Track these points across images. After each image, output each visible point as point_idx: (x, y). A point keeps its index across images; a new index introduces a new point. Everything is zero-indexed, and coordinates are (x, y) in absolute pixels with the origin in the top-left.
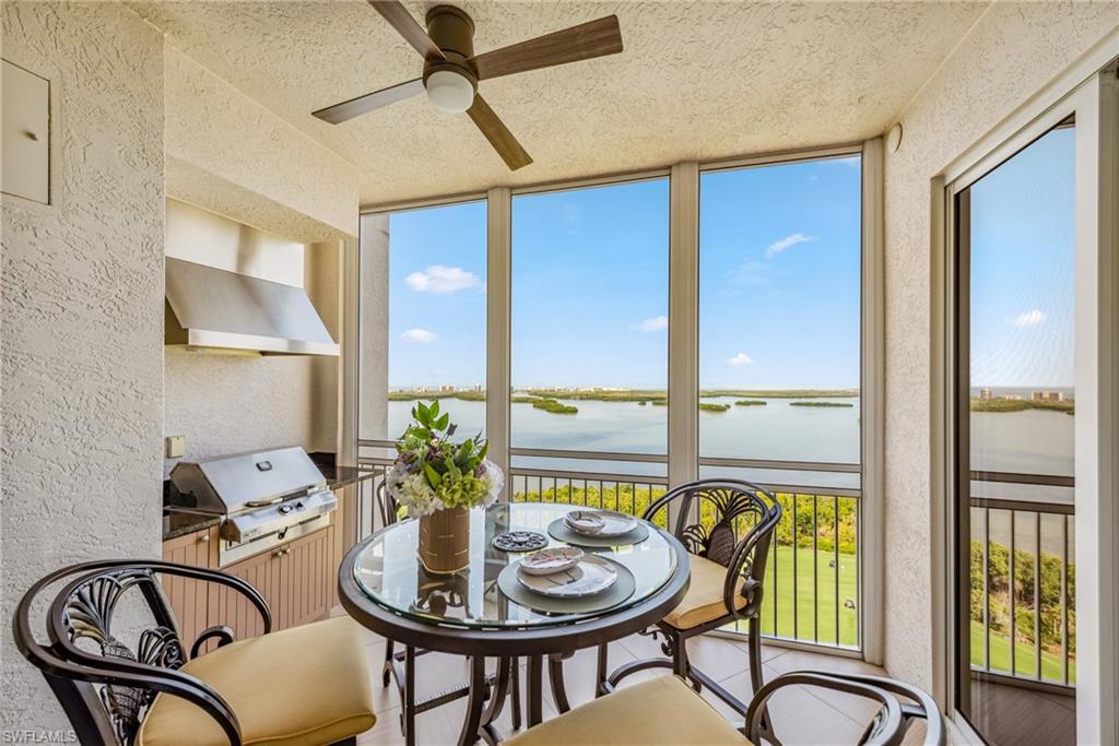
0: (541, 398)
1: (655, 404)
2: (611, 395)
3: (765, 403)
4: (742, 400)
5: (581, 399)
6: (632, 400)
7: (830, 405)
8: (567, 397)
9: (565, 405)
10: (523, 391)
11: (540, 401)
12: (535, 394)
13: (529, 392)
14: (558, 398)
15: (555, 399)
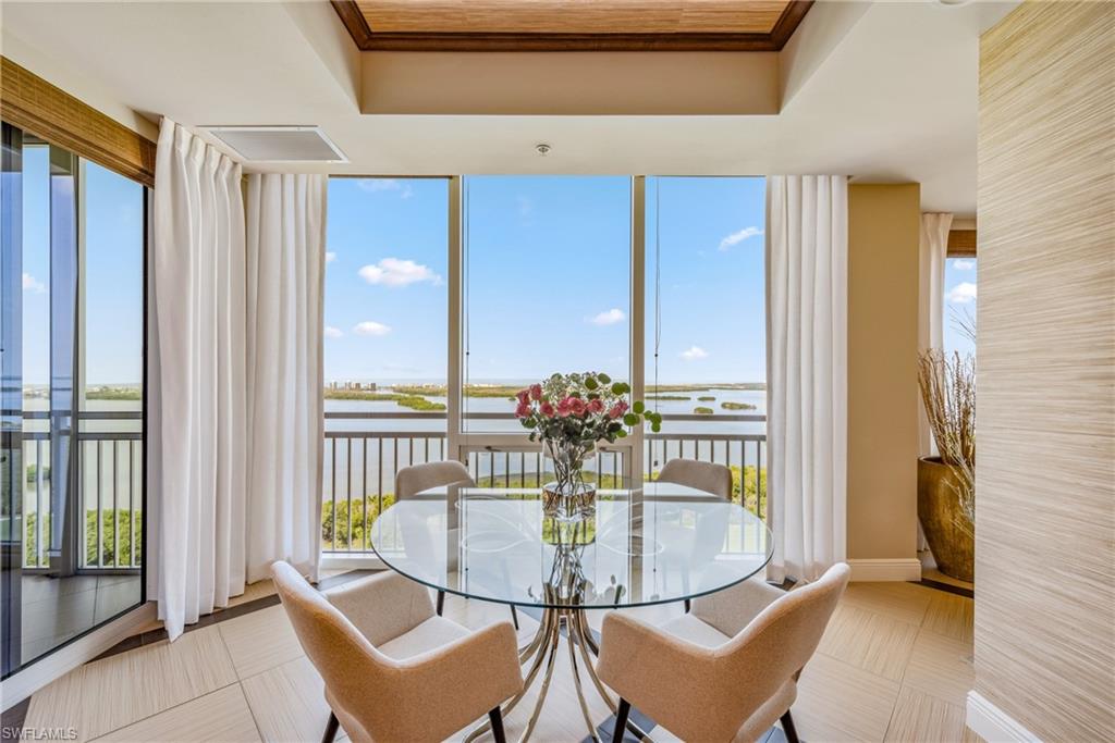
0: (407, 395)
2: (481, 391)
6: (502, 396)
7: (673, 398)
8: (435, 394)
9: (433, 402)
10: (387, 388)
11: (406, 399)
12: (401, 391)
13: (394, 389)
14: (426, 394)
15: (421, 396)
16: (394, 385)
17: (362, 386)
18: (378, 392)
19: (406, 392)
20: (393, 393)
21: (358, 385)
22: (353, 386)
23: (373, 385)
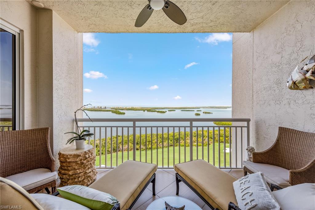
0: (115, 110)
1: (147, 111)
3: (175, 110)
4: (170, 110)
5: (127, 110)
6: (141, 110)
8: (123, 110)
9: (122, 112)
10: (109, 108)
12: (113, 109)
13: (111, 108)
14: (120, 110)
15: (119, 110)
16: (111, 107)
17: (102, 108)
18: (106, 109)
19: (115, 109)
20: (111, 109)
21: (101, 107)
22: (100, 107)
23: (105, 107)
